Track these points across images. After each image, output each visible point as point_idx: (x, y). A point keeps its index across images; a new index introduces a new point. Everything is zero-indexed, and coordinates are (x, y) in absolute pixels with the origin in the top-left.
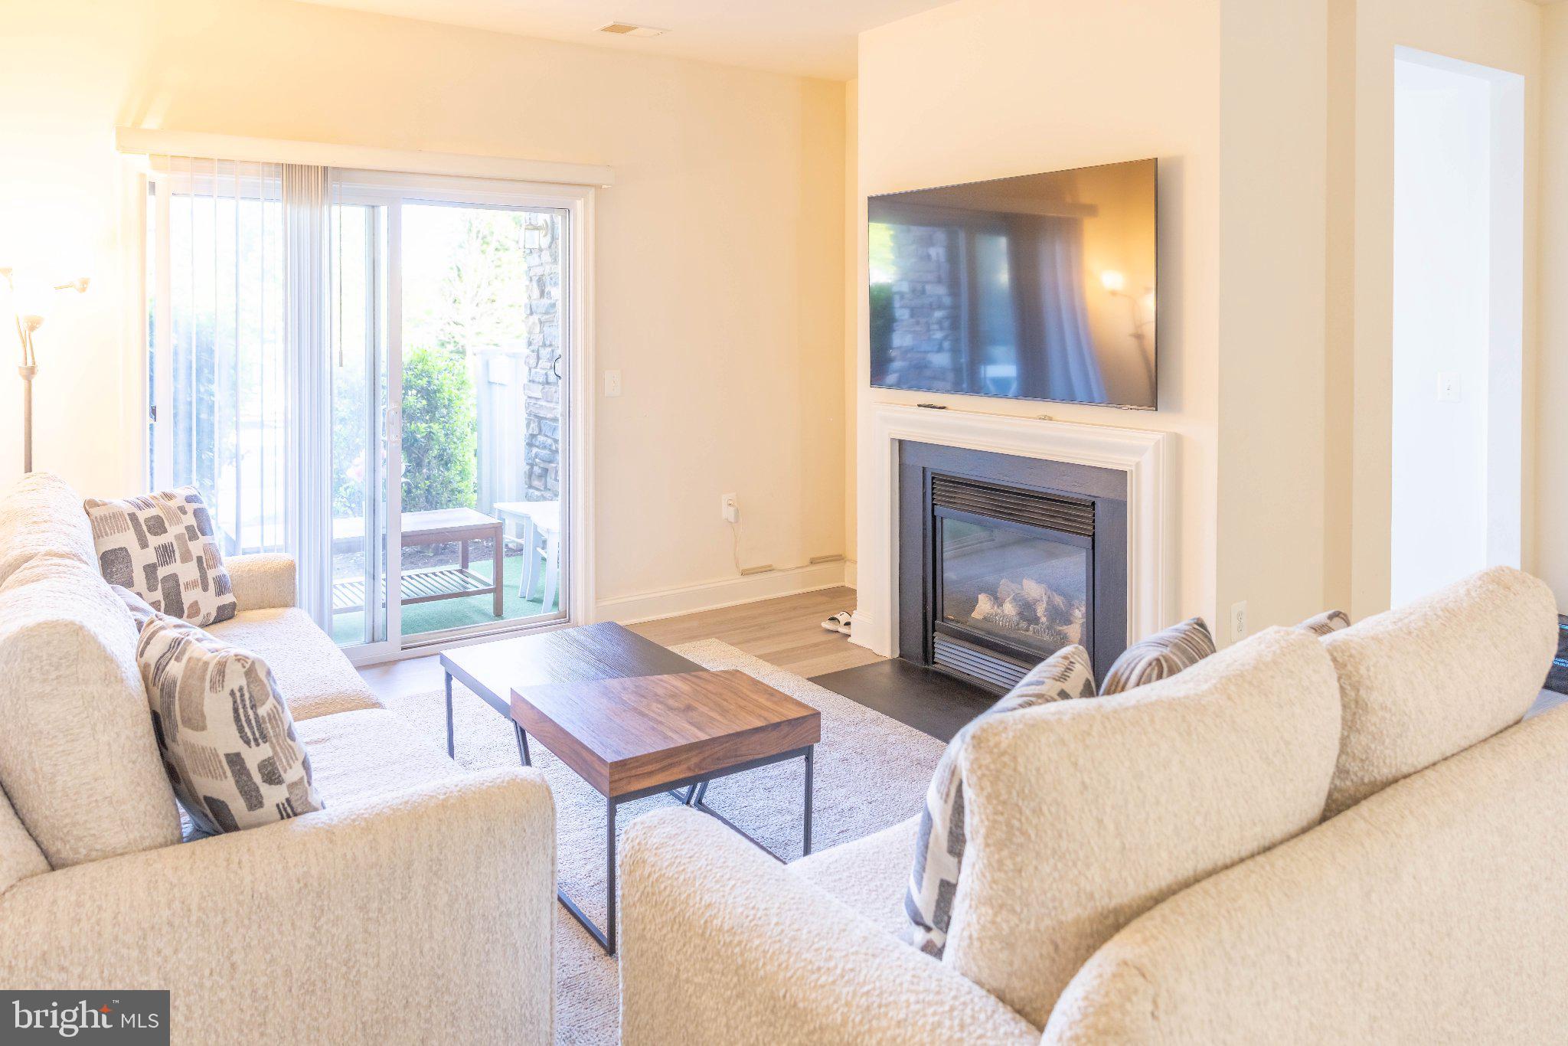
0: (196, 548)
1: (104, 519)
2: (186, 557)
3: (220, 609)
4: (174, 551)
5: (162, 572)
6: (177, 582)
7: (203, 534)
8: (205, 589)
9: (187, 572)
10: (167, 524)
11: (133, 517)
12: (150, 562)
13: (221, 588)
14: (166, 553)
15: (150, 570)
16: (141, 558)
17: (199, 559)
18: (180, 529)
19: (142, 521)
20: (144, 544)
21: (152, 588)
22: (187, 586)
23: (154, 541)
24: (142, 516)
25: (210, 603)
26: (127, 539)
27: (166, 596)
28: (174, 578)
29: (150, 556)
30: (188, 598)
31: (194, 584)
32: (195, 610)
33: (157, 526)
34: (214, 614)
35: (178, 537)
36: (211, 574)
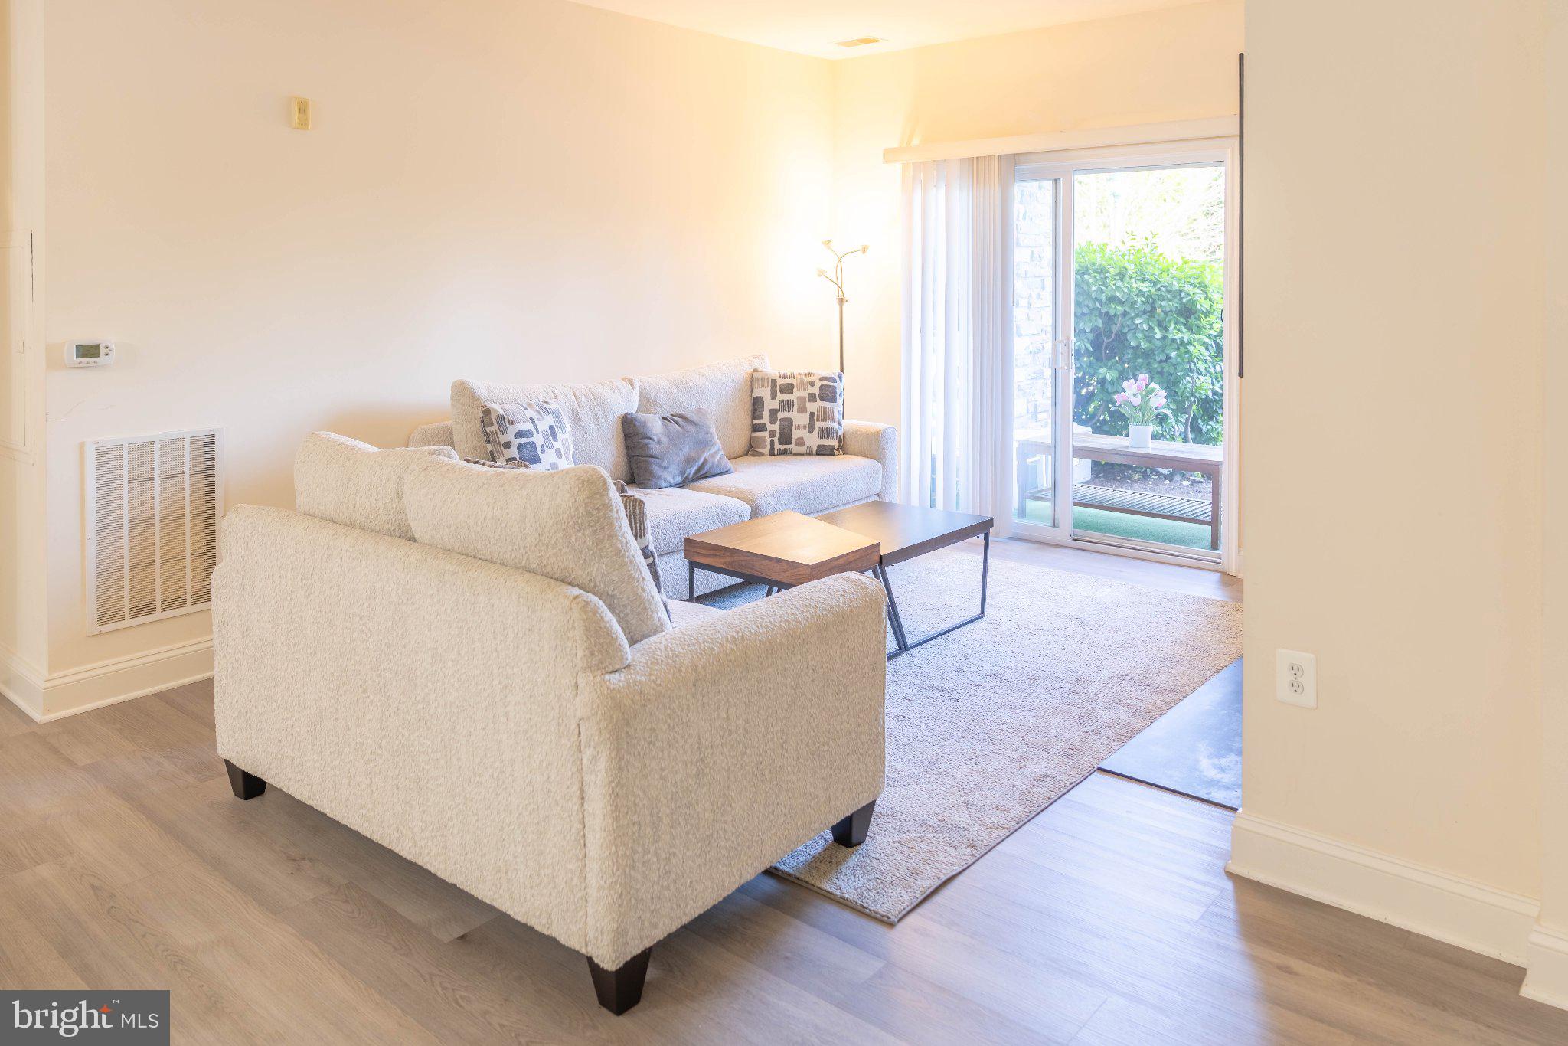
0: (812, 407)
1: (757, 379)
2: (802, 410)
3: (820, 447)
4: (793, 405)
5: (781, 415)
6: (792, 424)
7: (822, 399)
8: (811, 431)
9: (800, 419)
10: (795, 389)
11: (774, 382)
12: (774, 407)
13: (826, 433)
14: (787, 405)
15: (774, 412)
16: (770, 404)
17: (812, 414)
18: (805, 394)
19: (778, 385)
20: (774, 397)
21: (772, 422)
22: (797, 427)
23: (781, 397)
24: (780, 382)
25: (813, 441)
26: (764, 393)
27: (781, 429)
28: (790, 421)
29: (776, 404)
30: (796, 434)
31: (804, 427)
32: (801, 442)
33: (788, 389)
34: (815, 449)
35: (801, 399)
36: (818, 425)
